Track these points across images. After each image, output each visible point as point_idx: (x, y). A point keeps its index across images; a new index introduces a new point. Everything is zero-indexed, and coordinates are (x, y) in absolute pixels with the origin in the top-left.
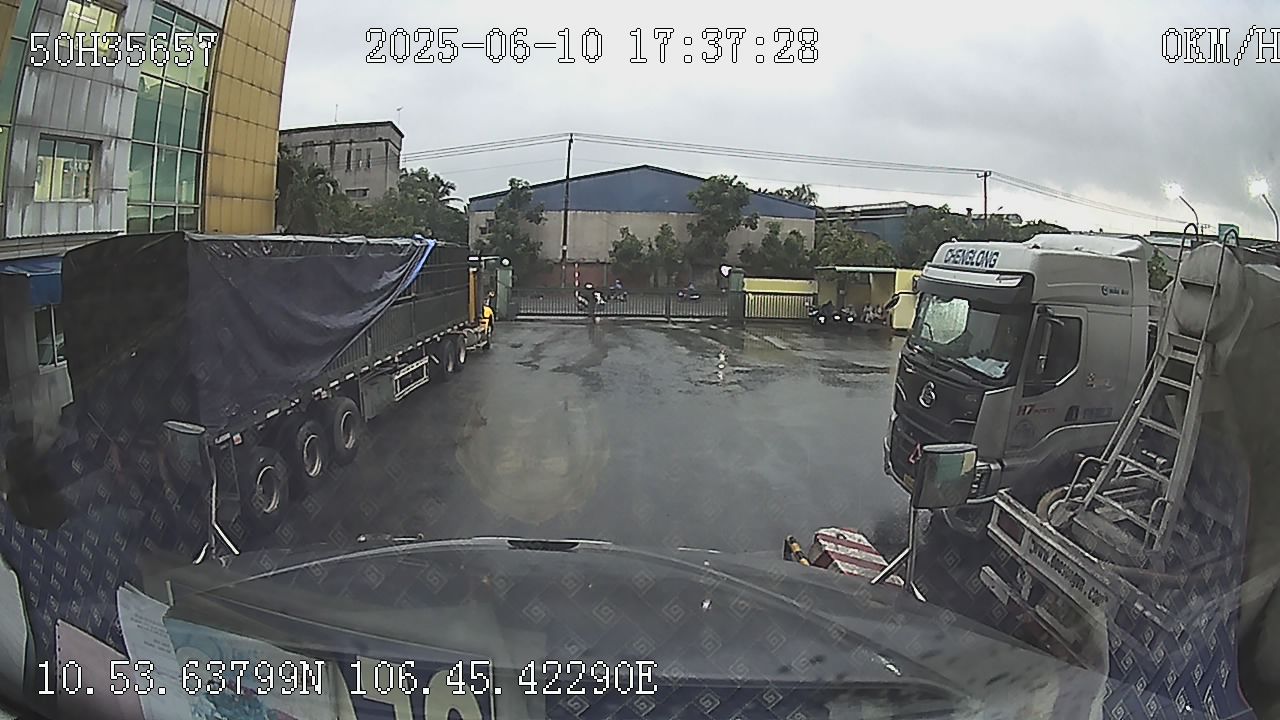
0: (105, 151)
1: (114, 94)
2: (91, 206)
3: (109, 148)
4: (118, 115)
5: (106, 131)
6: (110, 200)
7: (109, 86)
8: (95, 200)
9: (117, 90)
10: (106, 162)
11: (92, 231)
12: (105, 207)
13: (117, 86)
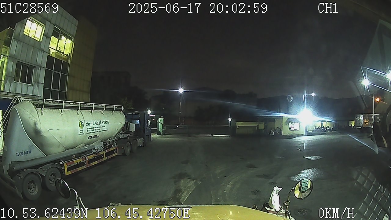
0: (37, 70)
2: (32, 87)
3: (38, 69)
4: (42, 60)
5: (38, 64)
6: (38, 86)
7: (39, 50)
8: (33, 85)
9: (41, 52)
10: (37, 74)
11: (32, 95)
12: (36, 88)
13: (42, 50)
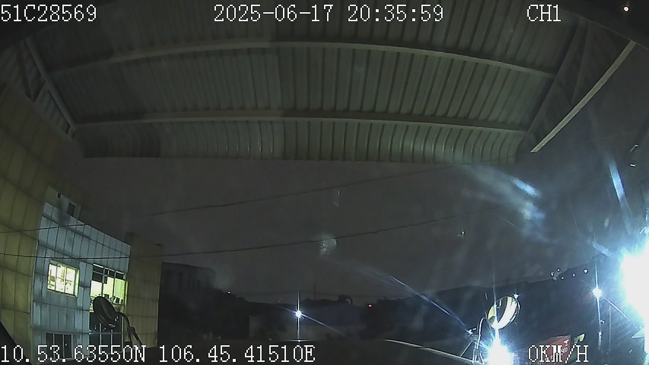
1: (78, 313)
3: (79, 338)
4: (82, 323)
5: (77, 330)
7: (76, 311)
9: (80, 311)
